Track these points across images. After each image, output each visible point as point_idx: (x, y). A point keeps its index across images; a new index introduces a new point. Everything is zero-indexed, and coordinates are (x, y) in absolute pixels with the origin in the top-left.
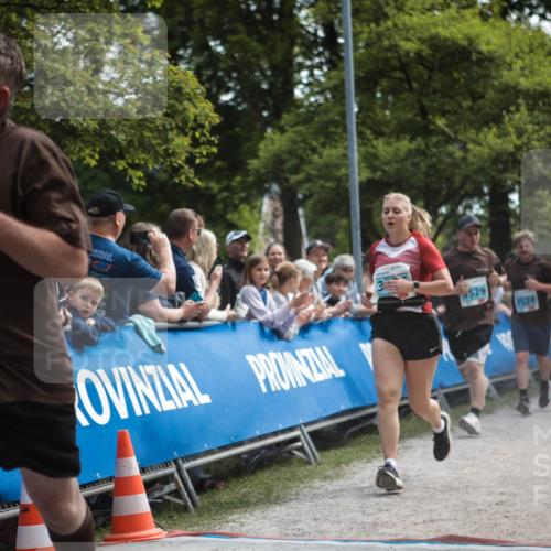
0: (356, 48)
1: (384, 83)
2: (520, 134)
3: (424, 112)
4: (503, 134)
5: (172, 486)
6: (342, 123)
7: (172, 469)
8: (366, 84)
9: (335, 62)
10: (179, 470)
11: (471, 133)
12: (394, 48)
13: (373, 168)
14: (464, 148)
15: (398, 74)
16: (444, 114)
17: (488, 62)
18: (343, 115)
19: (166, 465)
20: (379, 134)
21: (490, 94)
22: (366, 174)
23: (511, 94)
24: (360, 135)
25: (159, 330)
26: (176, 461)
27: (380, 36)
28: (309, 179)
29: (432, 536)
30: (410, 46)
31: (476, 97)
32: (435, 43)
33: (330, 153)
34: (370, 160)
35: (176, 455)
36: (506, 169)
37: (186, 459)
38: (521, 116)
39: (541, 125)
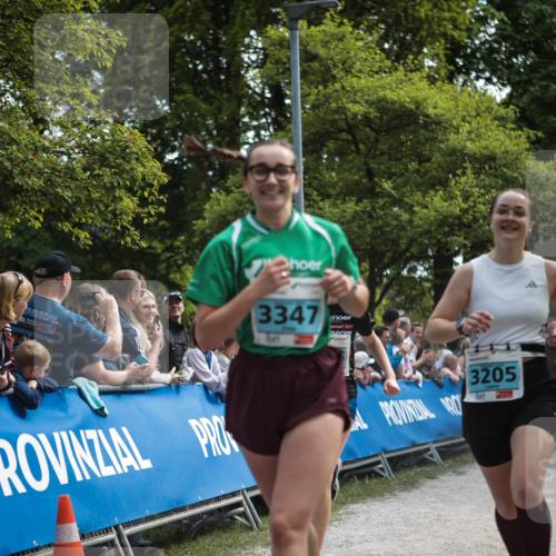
0: (304, 109)
1: (331, 145)
2: (466, 197)
3: (370, 174)
4: (450, 198)
5: (112, 552)
7: (112, 535)
8: (312, 146)
9: (282, 124)
10: (120, 536)
11: (418, 196)
12: (341, 110)
14: (410, 211)
15: (344, 135)
16: (390, 176)
17: (435, 125)
19: (107, 530)
20: (325, 196)
21: (437, 157)
23: (457, 160)
24: (307, 197)
25: (102, 393)
26: (116, 527)
27: (327, 98)
30: (357, 109)
31: (422, 159)
32: (382, 105)
35: (117, 521)
36: (451, 232)
37: (127, 525)
38: (467, 180)
39: (487, 189)
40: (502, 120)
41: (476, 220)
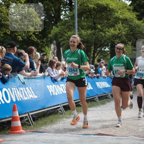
1: (85, 15)
2: (119, 30)
3: (95, 23)
4: (115, 30)
5: (27, 119)
6: (73, 26)
7: (27, 115)
8: (80, 15)
9: (71, 10)
10: (29, 115)
11: (107, 29)
12: (87, 6)
13: (81, 37)
14: (105, 33)
15: (88, 13)
16: (100, 24)
17: (112, 11)
18: (74, 23)
19: (26, 113)
20: (83, 29)
21: (112, 19)
23: (117, 19)
24: (78, 29)
25: (24, 78)
26: (28, 113)
27: (84, 3)
28: (64, 40)
29: (94, 133)
30: (92, 6)
31: (108, 20)
32: (98, 5)
33: (70, 33)
34: (80, 35)
35: (28, 111)
36: (115, 39)
37: (31, 112)
38: (120, 25)
39: (125, 28)
40: (129, 10)
41: (122, 36)
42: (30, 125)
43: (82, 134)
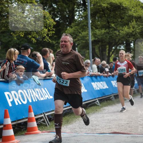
0: (91, 6)
1: (98, 15)
2: (133, 28)
3: (108, 22)
4: (129, 28)
5: (43, 120)
6: (87, 26)
7: (43, 115)
8: (93, 15)
9: (85, 10)
10: (45, 115)
11: (121, 28)
12: (101, 6)
13: (95, 37)
14: (119, 32)
15: (102, 12)
16: (114, 23)
17: (125, 9)
18: (87, 23)
19: (41, 114)
20: (97, 28)
21: (126, 17)
22: (93, 39)
23: (131, 17)
24: (92, 28)
25: (39, 79)
26: (44, 113)
27: (97, 3)
28: (78, 40)
29: (110, 132)
30: (105, 5)
31: (122, 18)
32: (111, 4)
33: (84, 33)
34: (94, 35)
35: (44, 112)
36: (130, 37)
37: (47, 113)
38: (134, 23)
39: (139, 25)
41: (136, 34)
42: (46, 125)
43: (98, 133)
